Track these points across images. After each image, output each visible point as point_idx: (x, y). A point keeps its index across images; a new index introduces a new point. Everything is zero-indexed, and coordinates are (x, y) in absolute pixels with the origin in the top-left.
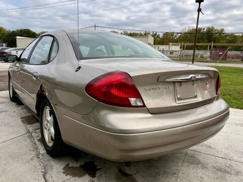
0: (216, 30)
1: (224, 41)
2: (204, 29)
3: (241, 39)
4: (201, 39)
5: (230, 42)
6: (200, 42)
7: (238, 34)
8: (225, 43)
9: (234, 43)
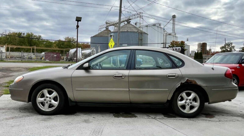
0: (34, 36)
1: (42, 45)
2: (24, 34)
3: (55, 45)
4: (23, 43)
5: (47, 46)
6: (21, 45)
7: (52, 41)
8: (43, 47)
9: (50, 47)
